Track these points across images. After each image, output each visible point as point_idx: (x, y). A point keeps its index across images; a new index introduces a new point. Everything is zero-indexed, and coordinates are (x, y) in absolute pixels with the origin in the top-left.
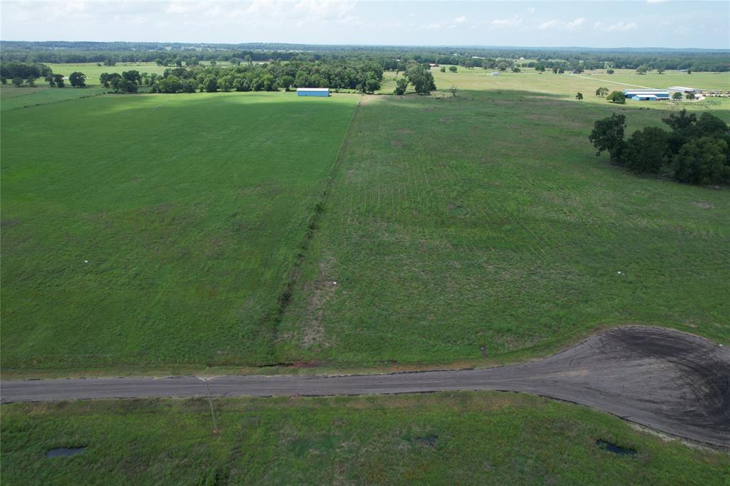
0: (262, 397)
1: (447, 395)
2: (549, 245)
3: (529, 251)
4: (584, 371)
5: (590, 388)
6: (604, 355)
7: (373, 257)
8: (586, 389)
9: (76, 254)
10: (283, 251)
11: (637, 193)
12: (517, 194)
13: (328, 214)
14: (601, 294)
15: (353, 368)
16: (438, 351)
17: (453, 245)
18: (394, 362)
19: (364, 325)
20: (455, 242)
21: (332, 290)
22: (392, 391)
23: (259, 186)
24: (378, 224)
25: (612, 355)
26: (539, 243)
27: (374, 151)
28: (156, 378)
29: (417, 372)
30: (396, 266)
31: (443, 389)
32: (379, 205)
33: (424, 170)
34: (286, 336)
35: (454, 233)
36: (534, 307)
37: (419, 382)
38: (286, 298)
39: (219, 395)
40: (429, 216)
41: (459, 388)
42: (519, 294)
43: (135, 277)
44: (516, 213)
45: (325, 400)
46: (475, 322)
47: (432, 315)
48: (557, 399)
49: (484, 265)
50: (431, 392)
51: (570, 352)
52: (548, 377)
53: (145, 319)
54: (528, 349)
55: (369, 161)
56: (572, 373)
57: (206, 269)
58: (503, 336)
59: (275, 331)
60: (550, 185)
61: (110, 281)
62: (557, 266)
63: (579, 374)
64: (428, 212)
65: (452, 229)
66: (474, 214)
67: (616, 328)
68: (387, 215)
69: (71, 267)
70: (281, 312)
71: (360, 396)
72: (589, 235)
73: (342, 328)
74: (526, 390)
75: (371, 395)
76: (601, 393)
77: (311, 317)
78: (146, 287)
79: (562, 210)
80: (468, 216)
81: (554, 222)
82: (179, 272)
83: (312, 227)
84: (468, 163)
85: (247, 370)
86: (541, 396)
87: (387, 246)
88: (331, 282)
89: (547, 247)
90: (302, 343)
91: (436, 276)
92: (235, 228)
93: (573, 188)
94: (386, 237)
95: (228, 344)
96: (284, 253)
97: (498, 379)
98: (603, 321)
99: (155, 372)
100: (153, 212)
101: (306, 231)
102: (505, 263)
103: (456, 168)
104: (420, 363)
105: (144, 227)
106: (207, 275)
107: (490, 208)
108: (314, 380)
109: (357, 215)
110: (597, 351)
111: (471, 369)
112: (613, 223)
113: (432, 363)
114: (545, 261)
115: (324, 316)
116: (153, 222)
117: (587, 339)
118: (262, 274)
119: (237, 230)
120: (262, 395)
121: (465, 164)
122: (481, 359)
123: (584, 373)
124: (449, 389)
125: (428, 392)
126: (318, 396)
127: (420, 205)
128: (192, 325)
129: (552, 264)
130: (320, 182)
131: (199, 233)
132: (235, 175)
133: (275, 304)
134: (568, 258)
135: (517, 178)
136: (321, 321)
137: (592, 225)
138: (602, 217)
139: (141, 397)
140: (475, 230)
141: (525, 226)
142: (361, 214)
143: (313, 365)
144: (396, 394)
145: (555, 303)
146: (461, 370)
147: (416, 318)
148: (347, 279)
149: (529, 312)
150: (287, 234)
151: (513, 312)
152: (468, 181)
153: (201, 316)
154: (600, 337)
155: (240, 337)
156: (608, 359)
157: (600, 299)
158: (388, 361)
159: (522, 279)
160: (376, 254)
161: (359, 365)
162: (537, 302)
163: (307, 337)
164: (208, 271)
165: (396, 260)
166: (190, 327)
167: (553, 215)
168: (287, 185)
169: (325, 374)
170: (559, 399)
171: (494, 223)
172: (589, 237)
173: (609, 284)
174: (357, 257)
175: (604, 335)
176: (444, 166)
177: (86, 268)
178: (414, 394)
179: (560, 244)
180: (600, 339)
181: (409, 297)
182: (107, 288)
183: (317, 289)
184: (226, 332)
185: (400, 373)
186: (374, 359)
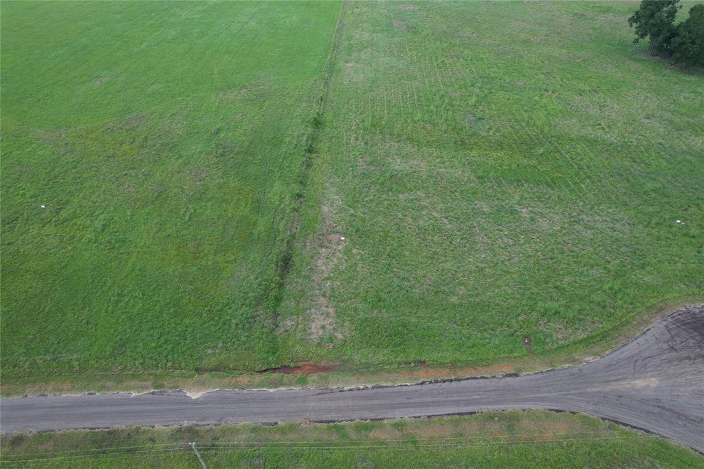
0: (266, 424)
1: (490, 417)
2: (589, 177)
3: (568, 186)
4: (653, 379)
5: (663, 408)
6: (674, 354)
7: (384, 196)
8: (658, 409)
9: (31, 193)
10: (278, 187)
11: (685, 98)
12: (544, 101)
13: (327, 130)
14: (660, 255)
15: (373, 373)
16: (474, 346)
17: (478, 178)
18: (422, 363)
19: (381, 304)
20: (480, 173)
21: (340, 247)
22: (424, 412)
23: (244, 87)
24: (388, 145)
25: (685, 353)
26: (577, 174)
27: (374, 35)
28: (134, 394)
29: (451, 381)
30: (413, 209)
31: (485, 408)
32: (386, 117)
33: (435, 64)
34: (289, 323)
35: (478, 159)
36: (581, 273)
37: (456, 398)
38: (286, 263)
39: (213, 422)
40: (445, 132)
41: (502, 407)
42: (563, 254)
43: (103, 230)
44: (546, 129)
45: (343, 427)
46: (514, 298)
47: (462, 287)
48: (624, 424)
49: (516, 207)
50: (471, 413)
51: (631, 348)
52: (609, 388)
53: (117, 298)
54: (581, 342)
55: (369, 49)
56: (639, 383)
57: (187, 218)
58: (549, 321)
59: (276, 315)
60: (581, 86)
61: (74, 237)
62: (602, 210)
63: (646, 384)
64: (444, 127)
65: (474, 153)
66: (498, 130)
67: (684, 309)
68: (396, 131)
69: (25, 215)
70: (281, 285)
71: (385, 421)
72: (635, 162)
73: (356, 310)
74: (585, 409)
75: (398, 420)
76: (679, 416)
77: (317, 292)
78: (117, 245)
79: (600, 124)
80: (491, 132)
81: (591, 142)
82: (156, 221)
83: (310, 150)
84: (484, 53)
85: (244, 379)
86: (604, 419)
87: (399, 179)
88: (337, 236)
89: (588, 181)
90: (310, 334)
91: (463, 226)
92: (219, 152)
93: (608, 90)
94: (398, 165)
95: (219, 338)
96: (278, 191)
97: (550, 392)
98: (667, 297)
99: (132, 383)
100: (121, 129)
101: (304, 155)
102: (542, 205)
103: (471, 60)
104: (453, 365)
105: (111, 152)
106: (190, 226)
107: (517, 121)
108: (327, 396)
109: (362, 131)
110: (665, 346)
111: (516, 375)
112: (661, 144)
113: (468, 365)
114: (587, 202)
115: (333, 290)
116: (122, 143)
117: (650, 326)
118: (255, 224)
119: (221, 155)
120: (265, 421)
121: (482, 56)
122: (526, 358)
123: (654, 382)
124: (491, 408)
125: (467, 413)
126: (334, 422)
127: (434, 116)
128: (174, 306)
129: (596, 208)
130: (315, 81)
131: (177, 159)
132: (216, 72)
133: (272, 272)
134: (613, 197)
135: (542, 76)
136: (330, 298)
137: (637, 146)
138: (647, 135)
139: (116, 427)
140: (501, 154)
141: (560, 148)
142: (366, 129)
143: (324, 369)
144: (429, 417)
145: (605, 268)
146: (504, 377)
147: (443, 292)
148: (357, 231)
149: (576, 282)
150: (281, 160)
151: (558, 283)
152: (486, 80)
153: (185, 292)
154: (665, 323)
155: (234, 326)
156: (680, 359)
157: (659, 261)
158: (415, 362)
159: (564, 231)
160: (388, 191)
161: (379, 369)
162: (584, 266)
163: (314, 325)
164: (190, 219)
165: (412, 200)
166: (172, 310)
167: (589, 131)
168: (276, 87)
169: (340, 385)
170: (627, 425)
171: (522, 143)
172: (635, 165)
173: (667, 238)
174: (366, 196)
175: (670, 320)
176: (458, 57)
177: (43, 216)
178: (449, 417)
179: (602, 176)
180: (667, 327)
181: (432, 258)
182: (69, 248)
183: (322, 247)
184: (216, 318)
185: (431, 382)
186: (398, 359)
